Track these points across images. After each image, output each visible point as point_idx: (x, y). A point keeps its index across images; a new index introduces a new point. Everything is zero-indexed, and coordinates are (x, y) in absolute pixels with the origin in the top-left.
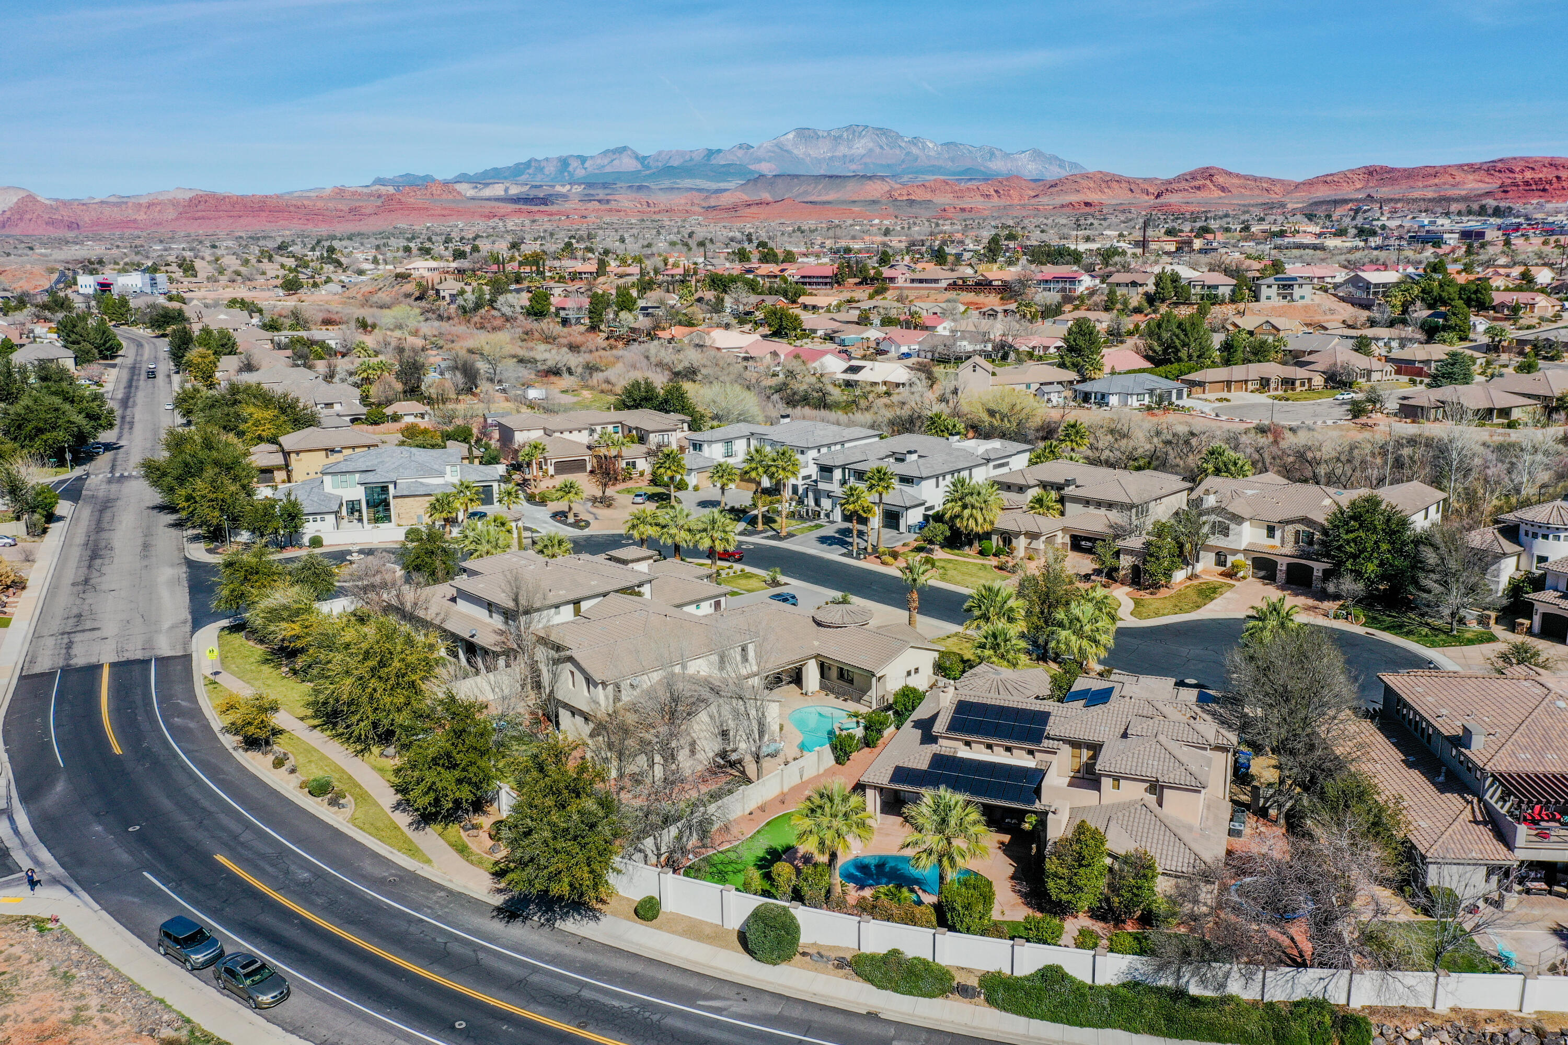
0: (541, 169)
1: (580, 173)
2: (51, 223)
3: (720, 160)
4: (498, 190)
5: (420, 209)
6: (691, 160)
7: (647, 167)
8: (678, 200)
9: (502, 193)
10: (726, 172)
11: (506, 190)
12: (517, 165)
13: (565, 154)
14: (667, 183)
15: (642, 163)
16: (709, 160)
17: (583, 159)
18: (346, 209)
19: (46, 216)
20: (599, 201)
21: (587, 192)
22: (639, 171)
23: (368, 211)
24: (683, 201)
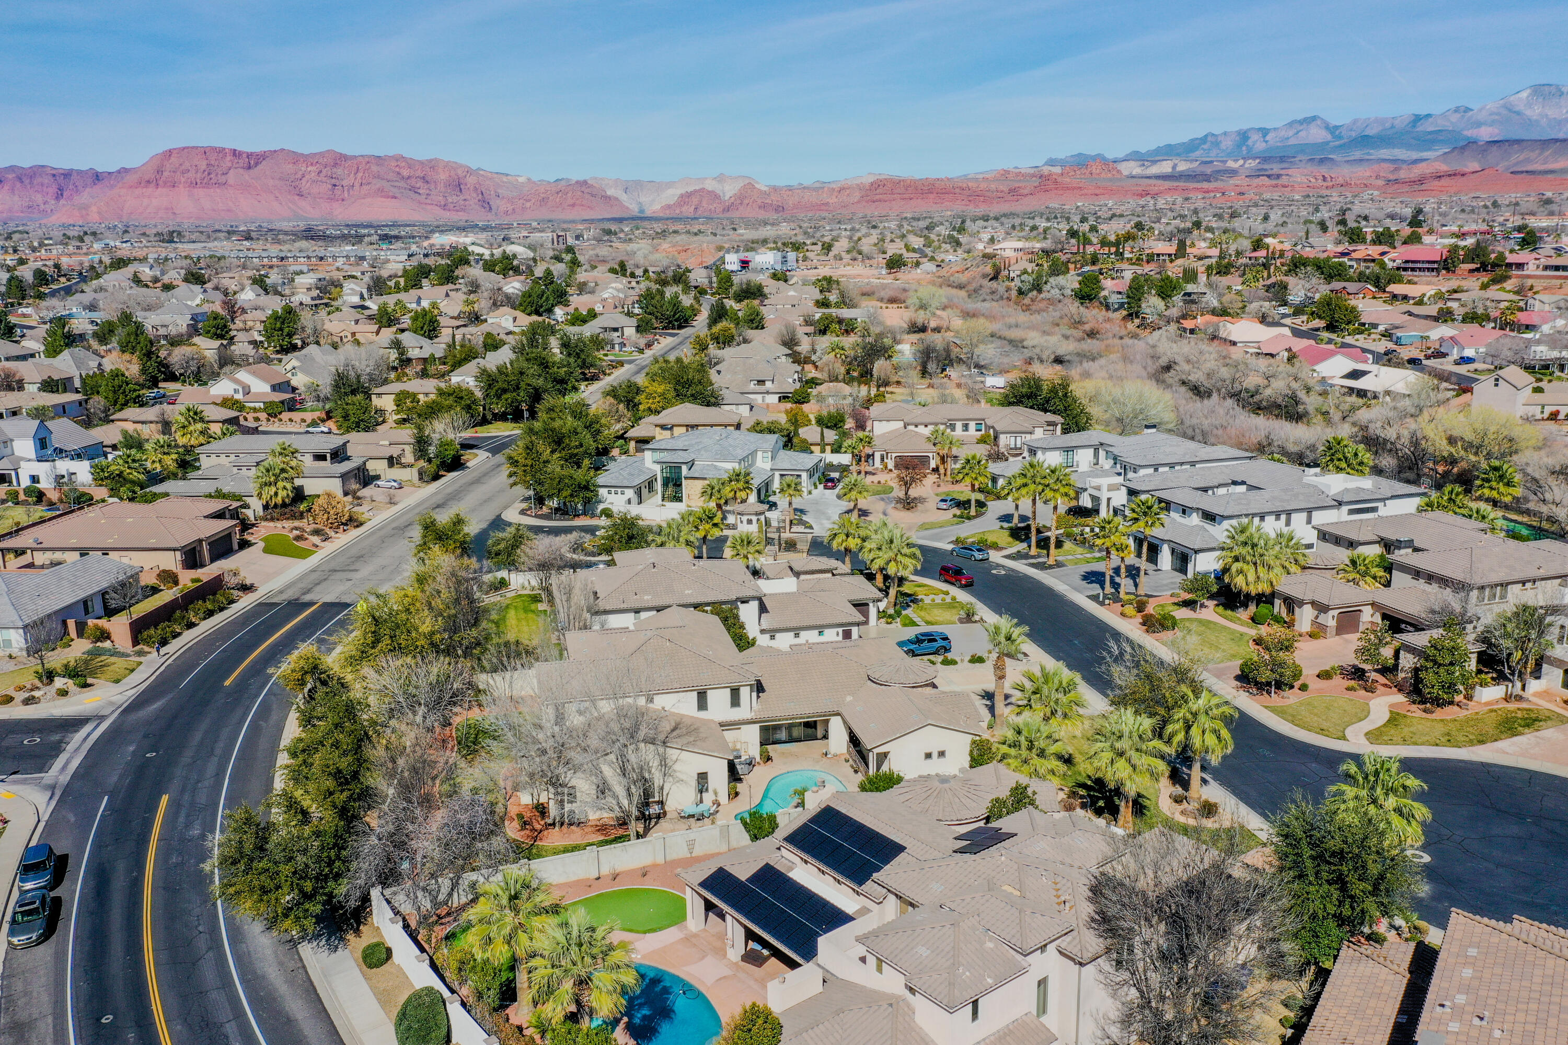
0: (1217, 144)
1: (1260, 146)
2: (763, 207)
3: (1428, 126)
4: (1165, 167)
5: (1074, 189)
6: (1393, 127)
7: (1339, 137)
8: (1362, 172)
9: (1170, 170)
10: (1429, 140)
11: (1174, 167)
12: (1192, 140)
13: (1245, 127)
14: (1357, 154)
15: (1332, 133)
16: (1414, 126)
17: (1264, 132)
18: (1006, 189)
19: (759, 201)
20: (1269, 176)
21: (1260, 166)
22: (1327, 143)
23: (1026, 192)
24: (1368, 174)
